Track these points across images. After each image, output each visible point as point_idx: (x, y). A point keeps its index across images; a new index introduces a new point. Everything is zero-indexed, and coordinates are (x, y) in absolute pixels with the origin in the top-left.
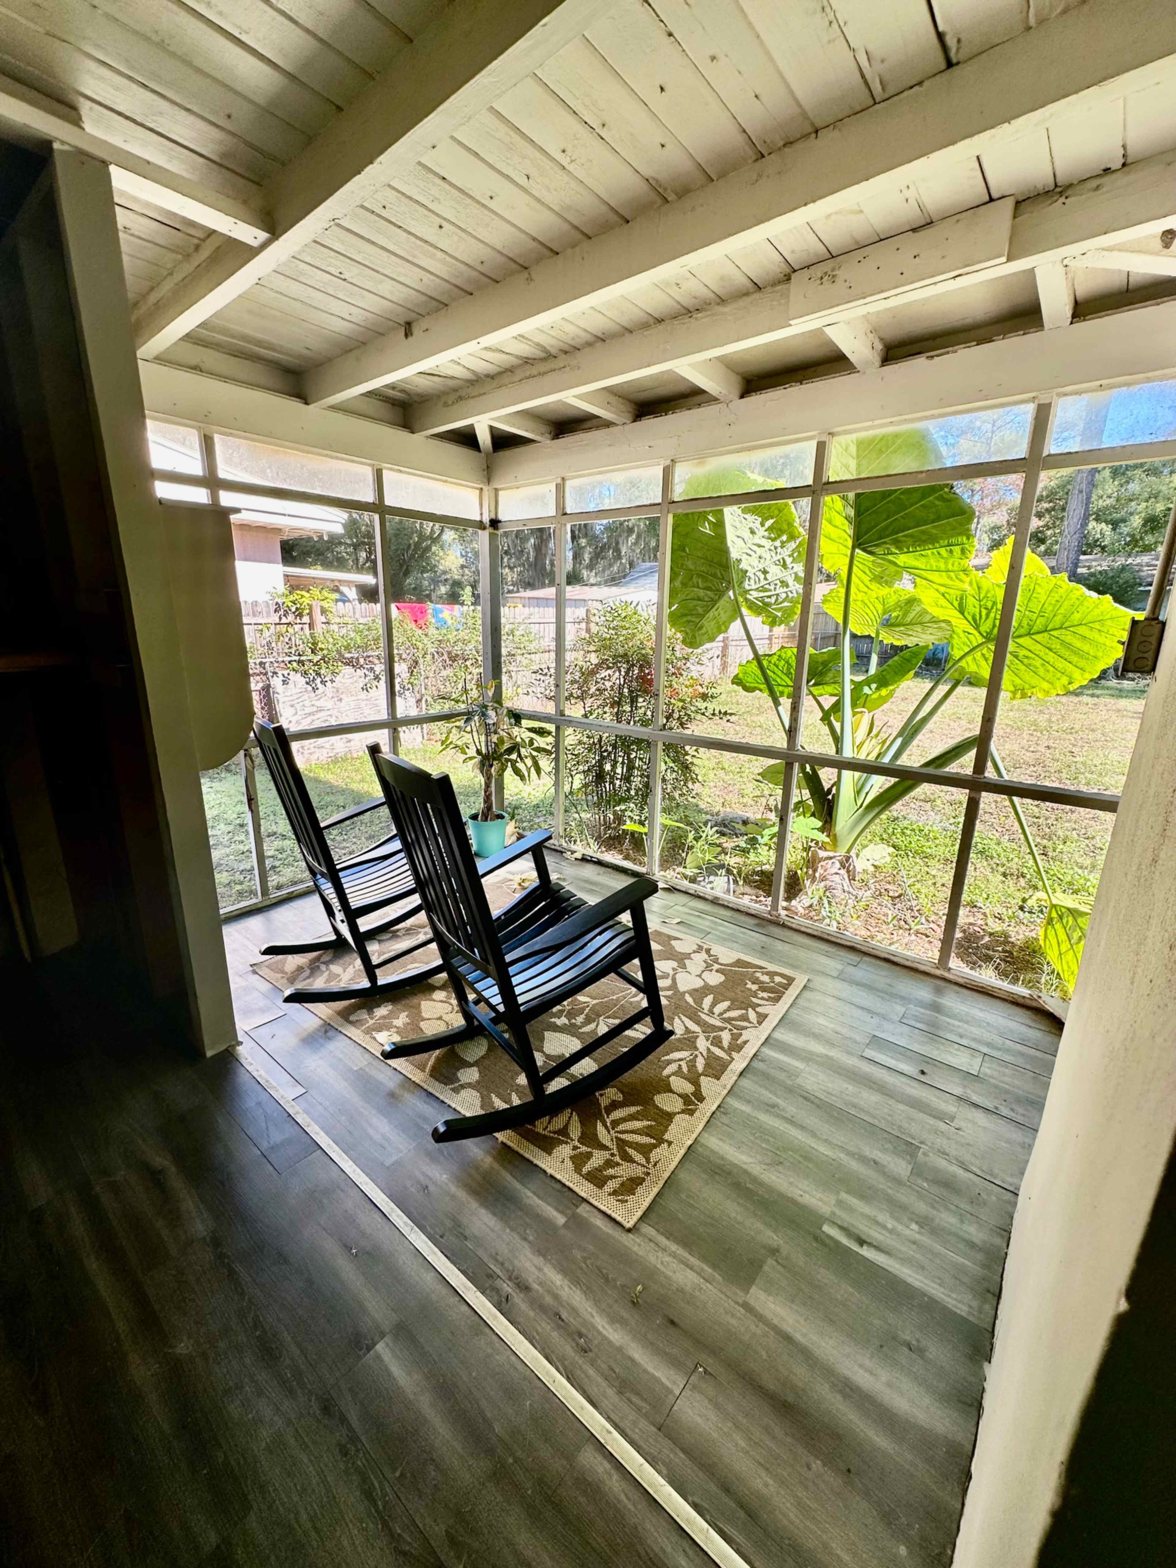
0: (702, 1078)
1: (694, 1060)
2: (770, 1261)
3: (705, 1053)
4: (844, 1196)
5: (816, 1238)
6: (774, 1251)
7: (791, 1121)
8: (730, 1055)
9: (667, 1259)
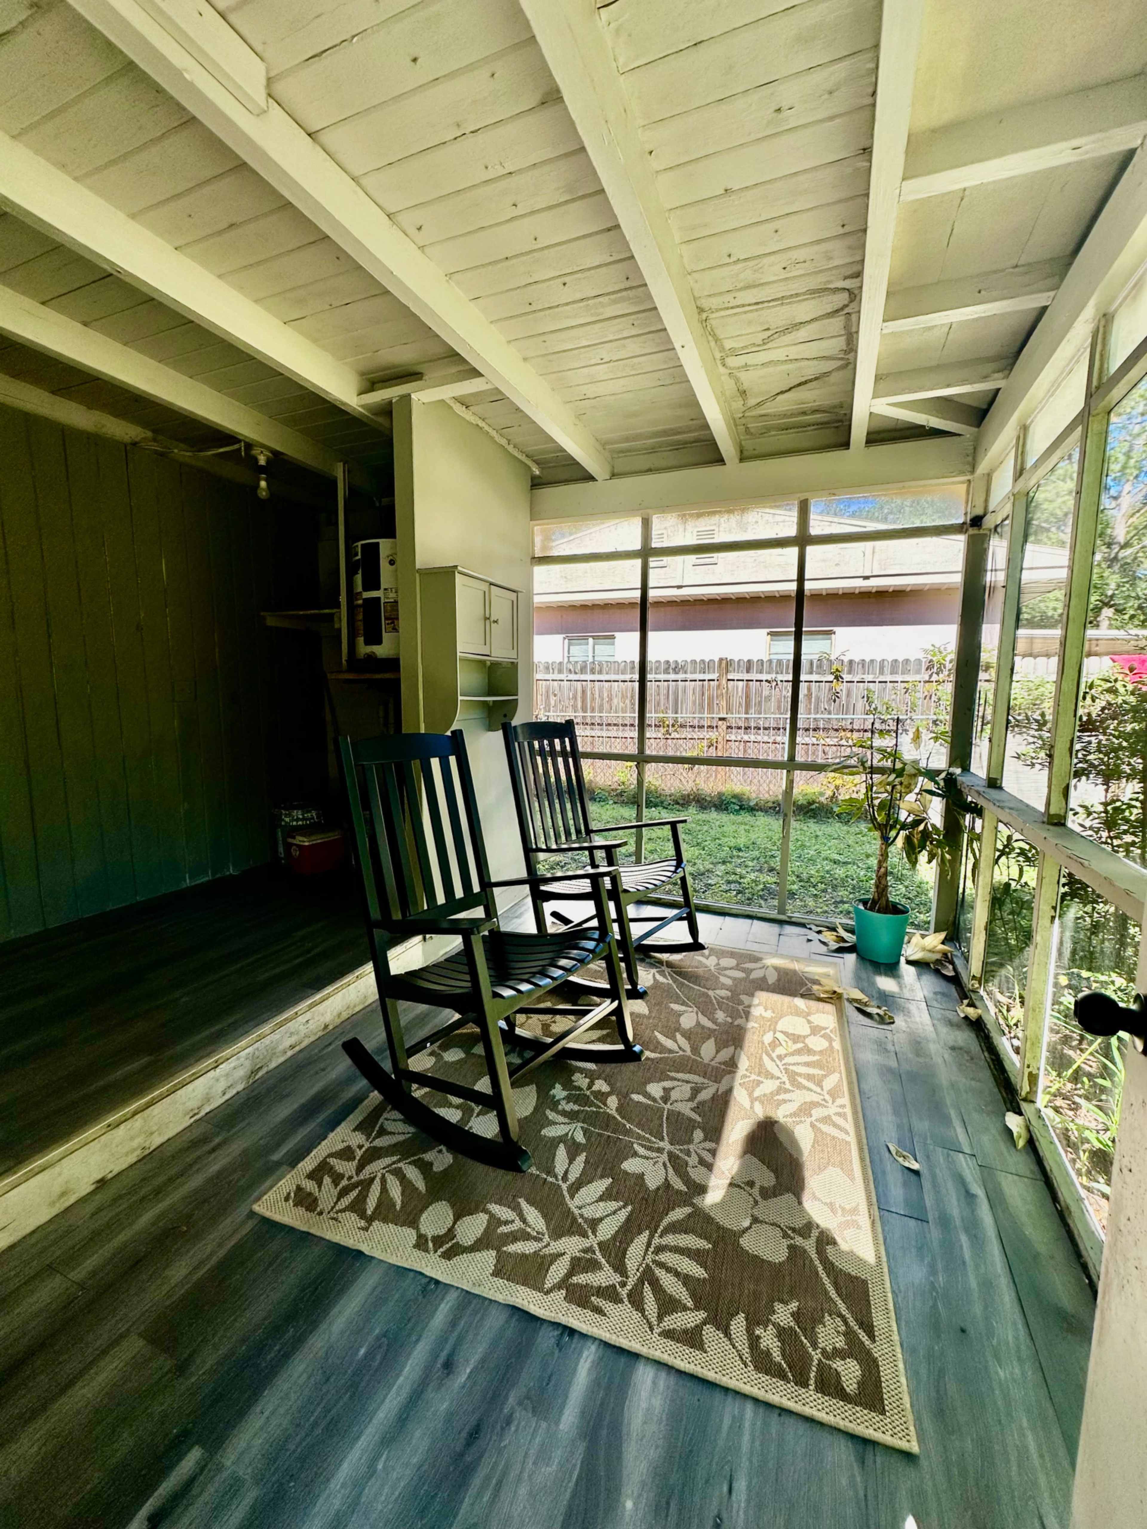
0: (494, 1253)
1: (525, 1236)
2: (169, 1364)
3: (546, 1251)
4: (250, 1496)
5: (185, 1434)
6: (182, 1369)
7: (416, 1397)
8: (558, 1287)
9: (209, 1250)
